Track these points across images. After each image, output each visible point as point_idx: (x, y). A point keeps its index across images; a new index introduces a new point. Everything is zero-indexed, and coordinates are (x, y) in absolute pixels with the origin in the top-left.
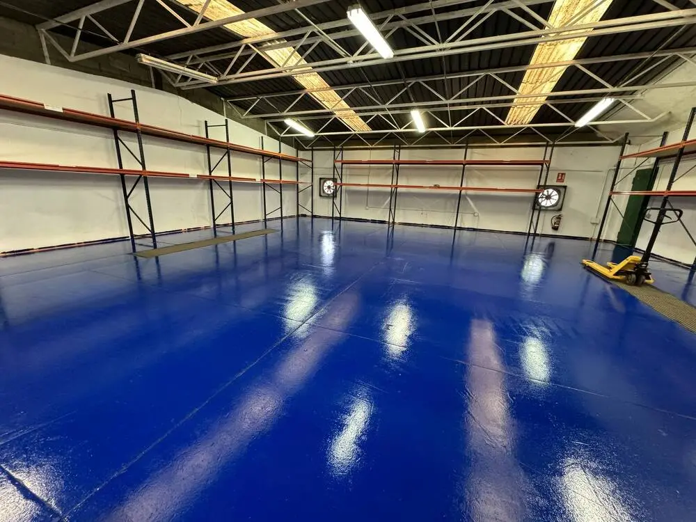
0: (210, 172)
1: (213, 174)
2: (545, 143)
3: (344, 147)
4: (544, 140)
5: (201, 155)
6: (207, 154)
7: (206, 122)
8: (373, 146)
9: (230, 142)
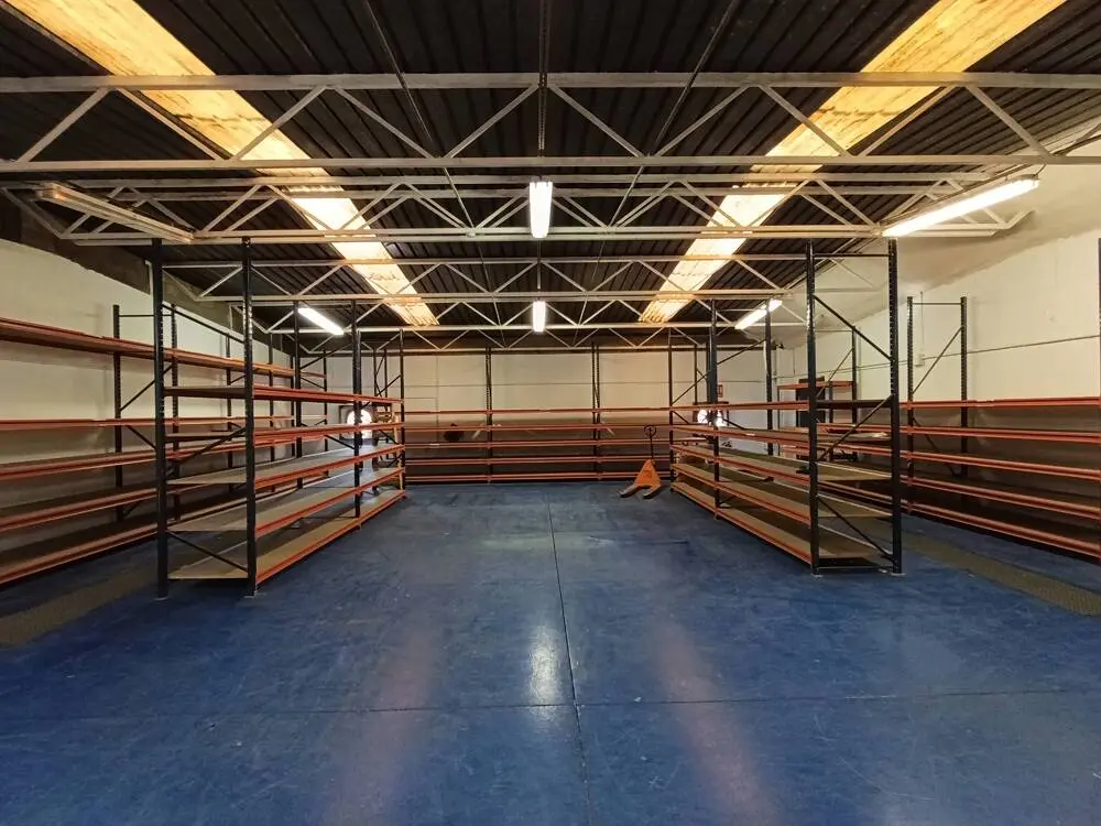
0: (118, 410)
1: (125, 414)
2: (692, 347)
3: (388, 351)
4: (691, 343)
5: (98, 374)
6: (112, 373)
7: (116, 308)
8: (443, 350)
9: (179, 347)
